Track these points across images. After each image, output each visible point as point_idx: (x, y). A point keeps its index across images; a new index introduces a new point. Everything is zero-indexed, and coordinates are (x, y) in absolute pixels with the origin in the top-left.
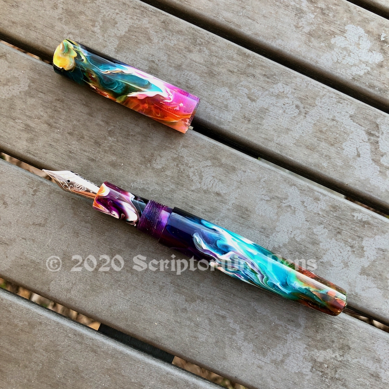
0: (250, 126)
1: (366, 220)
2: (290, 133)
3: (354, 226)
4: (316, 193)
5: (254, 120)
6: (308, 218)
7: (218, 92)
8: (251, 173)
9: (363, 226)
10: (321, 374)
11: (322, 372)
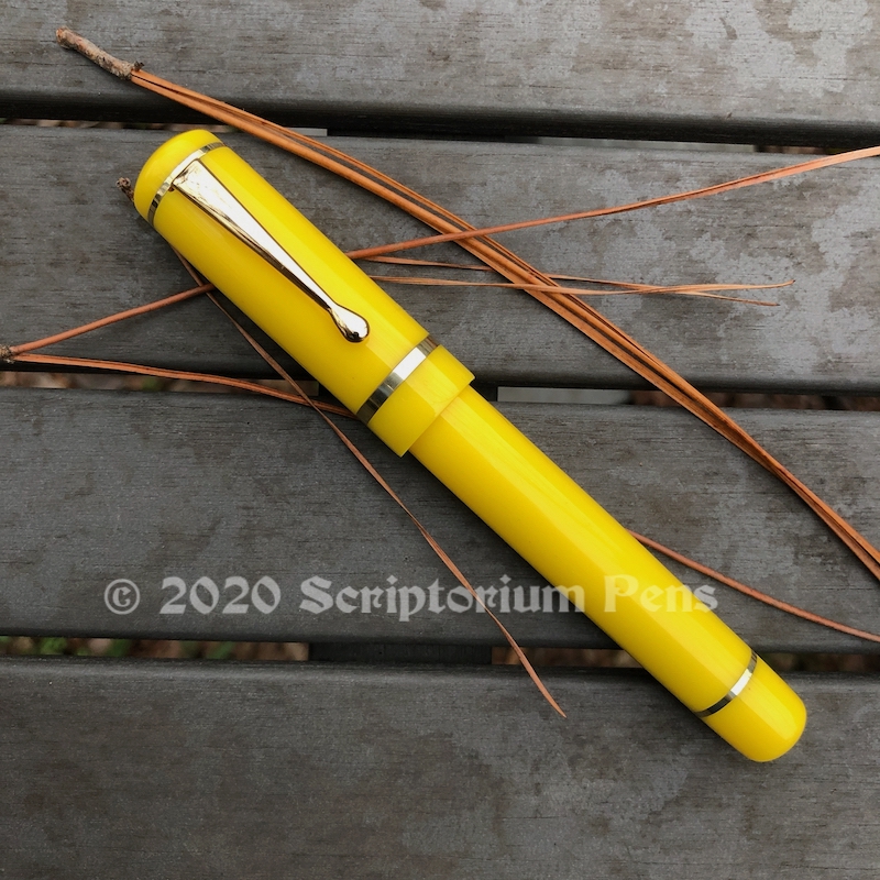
0: (453, 70)
1: (801, 180)
2: (554, 47)
3: (779, 207)
4: (666, 166)
5: (458, 53)
6: (667, 232)
7: (346, 20)
8: (499, 180)
9: (801, 197)
10: (819, 560)
11: (820, 555)
